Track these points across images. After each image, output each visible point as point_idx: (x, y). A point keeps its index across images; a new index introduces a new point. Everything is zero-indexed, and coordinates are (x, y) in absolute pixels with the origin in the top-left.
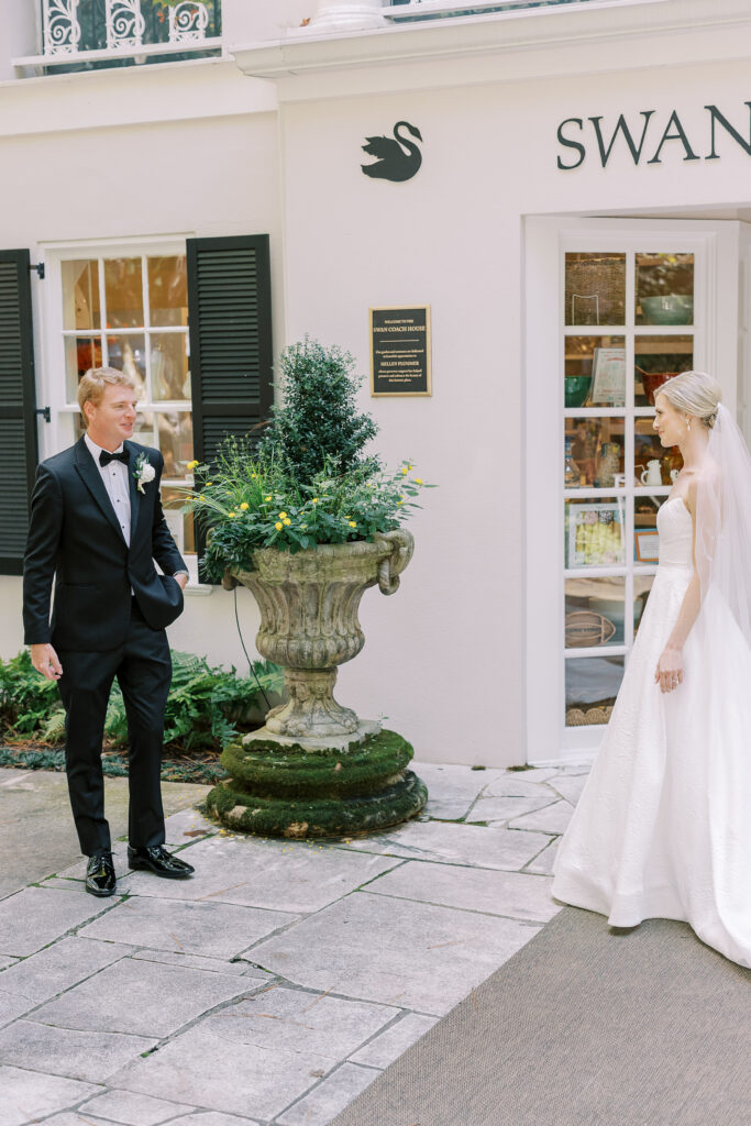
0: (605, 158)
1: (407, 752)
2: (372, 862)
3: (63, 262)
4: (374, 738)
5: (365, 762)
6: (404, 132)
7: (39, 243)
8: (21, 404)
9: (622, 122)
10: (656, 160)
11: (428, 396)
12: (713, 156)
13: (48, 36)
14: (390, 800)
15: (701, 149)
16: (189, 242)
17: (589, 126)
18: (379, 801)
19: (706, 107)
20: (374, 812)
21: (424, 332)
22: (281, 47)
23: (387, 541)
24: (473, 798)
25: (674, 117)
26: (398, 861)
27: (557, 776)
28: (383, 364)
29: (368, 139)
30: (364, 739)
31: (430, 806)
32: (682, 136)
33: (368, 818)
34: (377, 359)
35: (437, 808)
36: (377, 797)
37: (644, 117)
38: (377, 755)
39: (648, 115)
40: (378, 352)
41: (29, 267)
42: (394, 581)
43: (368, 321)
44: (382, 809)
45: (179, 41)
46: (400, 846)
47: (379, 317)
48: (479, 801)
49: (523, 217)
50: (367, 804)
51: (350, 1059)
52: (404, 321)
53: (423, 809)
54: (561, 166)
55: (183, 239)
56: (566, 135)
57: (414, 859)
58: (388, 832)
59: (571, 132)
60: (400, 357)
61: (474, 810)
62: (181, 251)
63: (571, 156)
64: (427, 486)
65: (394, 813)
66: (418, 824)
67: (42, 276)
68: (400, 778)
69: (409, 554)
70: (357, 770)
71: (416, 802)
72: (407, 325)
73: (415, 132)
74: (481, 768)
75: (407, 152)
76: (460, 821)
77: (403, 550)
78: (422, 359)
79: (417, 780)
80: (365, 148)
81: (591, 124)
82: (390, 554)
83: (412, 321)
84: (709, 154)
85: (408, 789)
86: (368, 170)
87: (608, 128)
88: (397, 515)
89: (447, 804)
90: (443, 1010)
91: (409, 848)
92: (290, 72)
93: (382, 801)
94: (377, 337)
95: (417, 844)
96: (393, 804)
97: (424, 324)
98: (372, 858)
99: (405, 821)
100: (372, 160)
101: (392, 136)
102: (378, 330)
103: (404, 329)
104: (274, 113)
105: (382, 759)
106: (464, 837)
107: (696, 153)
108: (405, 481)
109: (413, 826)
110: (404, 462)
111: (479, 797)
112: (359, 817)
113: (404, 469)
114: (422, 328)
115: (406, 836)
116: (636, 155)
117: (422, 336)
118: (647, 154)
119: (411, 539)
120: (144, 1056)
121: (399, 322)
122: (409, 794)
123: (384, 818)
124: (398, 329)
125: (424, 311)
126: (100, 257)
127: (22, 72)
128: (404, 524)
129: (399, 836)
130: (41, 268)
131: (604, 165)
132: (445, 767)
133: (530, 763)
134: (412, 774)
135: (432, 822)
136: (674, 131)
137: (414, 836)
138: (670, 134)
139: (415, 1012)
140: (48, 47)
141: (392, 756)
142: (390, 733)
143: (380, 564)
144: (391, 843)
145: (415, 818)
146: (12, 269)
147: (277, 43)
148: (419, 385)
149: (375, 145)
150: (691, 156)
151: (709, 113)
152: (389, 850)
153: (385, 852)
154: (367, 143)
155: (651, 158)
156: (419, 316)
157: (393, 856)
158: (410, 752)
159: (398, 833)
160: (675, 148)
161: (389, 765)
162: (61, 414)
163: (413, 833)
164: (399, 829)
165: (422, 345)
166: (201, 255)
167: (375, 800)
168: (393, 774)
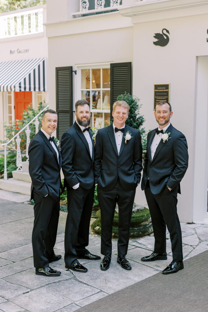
3: (82, 70)
4: (141, 210)
6: (165, 32)
7: (76, 64)
8: (69, 109)
13: (81, 6)
16: (111, 64)
20: (134, 232)
21: (168, 92)
22: (131, 8)
26: (134, 247)
27: (200, 227)
28: (157, 101)
29: (155, 34)
30: (136, 211)
33: (132, 234)
34: (155, 99)
36: (136, 228)
38: (138, 215)
40: (156, 97)
41: (72, 71)
43: (153, 87)
44: (137, 231)
45: (113, 6)
46: (139, 243)
47: (156, 87)
49: (197, 57)
50: (133, 230)
51: (75, 303)
52: (163, 88)
54: (207, 41)
55: (109, 63)
57: (139, 247)
60: (161, 99)
62: (109, 67)
65: (141, 233)
67: (76, 74)
68: (146, 223)
71: (149, 230)
73: (168, 31)
75: (165, 38)
78: (167, 99)
80: (154, 37)
83: (165, 88)
85: (148, 226)
90: (111, 292)
92: (134, 15)
93: (137, 229)
94: (155, 92)
95: (144, 243)
96: (141, 230)
97: (168, 89)
99: (145, 236)
100: (156, 40)
101: (161, 33)
102: (156, 90)
103: (163, 90)
104: (132, 27)
105: (139, 217)
109: (147, 237)
114: (167, 90)
115: (142, 240)
117: (167, 92)
120: (24, 293)
121: (161, 88)
122: (147, 228)
123: (137, 234)
124: (161, 90)
125: (168, 85)
126: (91, 68)
127: (74, 16)
129: (140, 240)
130: (76, 72)
133: (194, 222)
137: (145, 240)
139: (104, 292)
140: (81, 9)
141: (143, 216)
145: (149, 235)
146: (68, 72)
147: (130, 7)
149: (157, 36)
153: (132, 244)
154: (155, 35)
156: (167, 86)
161: (141, 219)
164: (142, 238)
165: (167, 95)
166: (114, 68)
167: (135, 228)
168: (142, 222)
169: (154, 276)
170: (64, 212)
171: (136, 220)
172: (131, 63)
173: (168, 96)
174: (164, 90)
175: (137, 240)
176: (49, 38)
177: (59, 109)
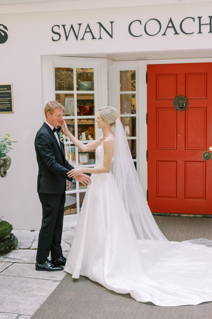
0: (67, 38)
1: (11, 228)
2: (2, 264)
9: (72, 27)
10: (83, 39)
11: (13, 113)
12: (100, 38)
14: (6, 244)
15: (97, 35)
17: (62, 28)
18: (2, 244)
19: (98, 23)
21: (11, 93)
23: (2, 160)
24: (32, 241)
25: (88, 26)
26: (10, 264)
31: (19, 244)
32: (91, 31)
35: (21, 245)
37: (79, 25)
38: (1, 229)
39: (80, 25)
42: (5, 173)
44: (4, 247)
46: (11, 258)
48: (34, 242)
49: (42, 56)
52: (4, 89)
53: (17, 246)
54: (53, 40)
56: (54, 30)
57: (16, 262)
58: (6, 254)
59: (56, 29)
60: (3, 100)
61: (33, 245)
63: (56, 37)
64: (14, 142)
65: (8, 248)
66: (15, 251)
68: (9, 236)
69: (10, 164)
71: (14, 243)
74: (34, 231)
75: (3, 34)
76: (29, 249)
77: (8, 163)
78: (10, 101)
79: (14, 236)
81: (62, 27)
82: (3, 164)
83: (6, 89)
84: (99, 37)
85: (12, 239)
87: (68, 28)
88: (5, 151)
89: (24, 243)
90: (32, 313)
91: (14, 259)
93: (4, 244)
95: (16, 257)
96: (7, 245)
97: (10, 90)
98: (2, 263)
99: (11, 250)
103: (4, 91)
105: (3, 231)
106: (31, 254)
107: (95, 37)
108: (7, 141)
109: (14, 251)
110: (7, 134)
113: (7, 137)
114: (10, 91)
115: (12, 255)
116: (77, 37)
118: (80, 37)
119: (10, 159)
121: (2, 89)
122: (12, 241)
123: (4, 250)
124: (2, 92)
125: (10, 86)
128: (7, 155)
129: (10, 255)
131: (67, 40)
132: (21, 231)
134: (12, 234)
135: (20, 250)
136: (88, 30)
137: (15, 255)
138: (87, 31)
139: (23, 315)
141: (6, 229)
142: (5, 222)
143: (0, 167)
144: (7, 258)
145: (14, 249)
148: (9, 109)
150: (94, 38)
151: (99, 25)
152: (7, 260)
153: (6, 261)
155: (81, 38)
156: (9, 87)
157: (9, 262)
158: (12, 227)
159: (9, 254)
160: (89, 35)
161: (5, 232)
163: (14, 254)
164: (10, 253)
168: (7, 235)
169: (58, 287)
171: (1, 234)
173: (11, 97)
174: (6, 91)
175: (7, 256)
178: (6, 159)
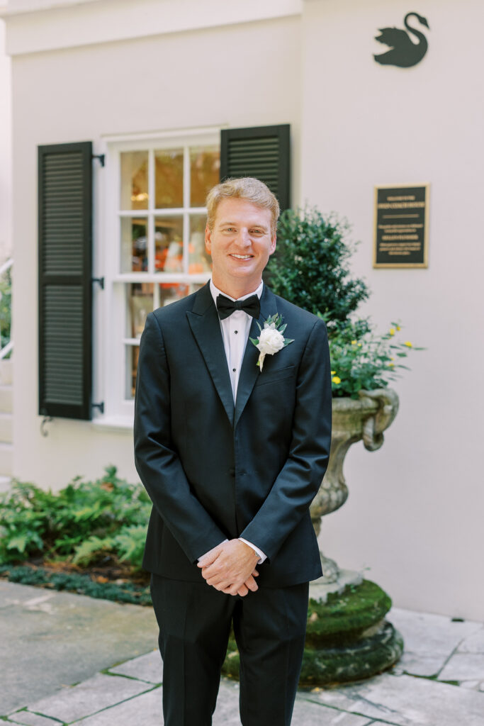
1: (385, 603)
2: (336, 720)
3: (123, 155)
4: (354, 588)
5: (340, 614)
6: (414, 22)
7: (103, 136)
8: (79, 273)
11: (425, 268)
14: (365, 653)
16: (222, 132)
18: (352, 652)
20: (347, 664)
21: (423, 209)
23: (372, 398)
24: (448, 653)
28: (385, 238)
29: (381, 30)
30: (343, 590)
31: (406, 658)
33: (340, 670)
34: (380, 233)
35: (413, 662)
36: (351, 648)
38: (354, 606)
40: (381, 227)
41: (92, 157)
42: (378, 438)
43: (373, 197)
44: (354, 661)
46: (369, 702)
47: (383, 195)
48: (456, 657)
50: (342, 656)
52: (406, 198)
53: (397, 661)
55: (217, 131)
57: (380, 720)
58: (359, 684)
60: (400, 231)
61: (449, 667)
64: (417, 349)
65: (367, 666)
66: (391, 678)
67: (103, 164)
68: (378, 630)
69: (393, 413)
70: (333, 621)
71: (390, 655)
72: (409, 201)
73: (423, 21)
74: (460, 620)
75: (415, 40)
76: (433, 678)
77: (388, 408)
78: (421, 233)
79: (394, 632)
80: (378, 39)
82: (374, 411)
83: (412, 198)
85: (384, 641)
86: (381, 59)
88: (385, 375)
89: (422, 657)
91: (377, 706)
93: (356, 654)
94: (380, 213)
95: (386, 702)
96: (368, 656)
97: (423, 200)
98: (338, 714)
99: (378, 673)
100: (383, 49)
101: (401, 27)
102: (382, 206)
103: (405, 205)
105: (358, 612)
106: (434, 697)
108: (392, 341)
109: (386, 679)
110: (393, 324)
111: (455, 651)
112: (332, 669)
113: (392, 330)
114: (420, 205)
115: (378, 691)
117: (421, 212)
119: (397, 398)
121: (400, 198)
122: (383, 646)
123: (356, 670)
124: (400, 206)
125: (424, 189)
126: (151, 148)
128: (391, 385)
129: (370, 691)
130: (102, 158)
132: (426, 616)
134: (389, 625)
135: (405, 677)
137: (385, 692)
141: (369, 609)
142: (371, 584)
143: (364, 420)
144: (359, 698)
145: (389, 670)
146: (79, 158)
148: (417, 258)
149: (387, 35)
152: (357, 706)
153: (352, 709)
154: (379, 34)
156: (419, 193)
157: (360, 714)
158: (388, 605)
159: (371, 686)
161: (365, 618)
162: (115, 284)
163: (384, 688)
164: (372, 682)
165: (421, 220)
166: (233, 143)
167: (348, 651)
168: (368, 627)
170: (79, 593)
171: (351, 622)
172: (286, 128)
175: (361, 693)
176: (15, 57)
177: (48, 273)
178: (382, 396)
